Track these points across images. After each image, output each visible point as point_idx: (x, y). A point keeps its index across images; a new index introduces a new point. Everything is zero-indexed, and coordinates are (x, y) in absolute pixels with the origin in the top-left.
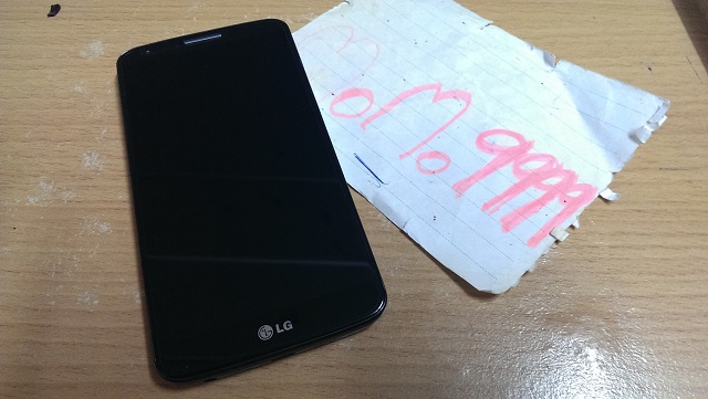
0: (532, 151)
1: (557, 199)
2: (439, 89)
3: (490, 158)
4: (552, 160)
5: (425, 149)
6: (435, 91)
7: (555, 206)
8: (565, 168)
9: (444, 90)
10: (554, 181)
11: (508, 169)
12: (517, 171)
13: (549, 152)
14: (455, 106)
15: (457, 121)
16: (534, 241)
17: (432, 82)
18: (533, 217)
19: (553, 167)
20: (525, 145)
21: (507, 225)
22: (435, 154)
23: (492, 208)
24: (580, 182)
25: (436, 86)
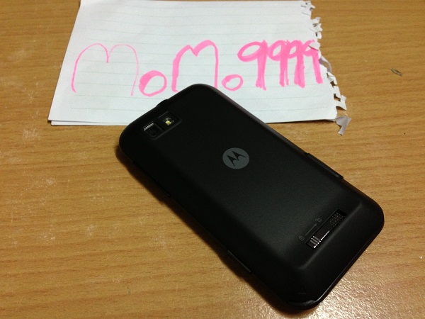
0: (269, 45)
1: (304, 56)
2: (191, 49)
3: (255, 62)
5: (220, 80)
6: (189, 52)
7: (308, 61)
8: (291, 41)
9: (193, 47)
10: (293, 50)
11: (269, 60)
12: (274, 58)
13: (277, 40)
14: (210, 49)
15: (219, 56)
16: (319, 80)
17: (183, 47)
18: (306, 70)
19: (286, 46)
20: (263, 44)
21: (300, 81)
23: (285, 82)
24: (304, 42)
25: (188, 47)
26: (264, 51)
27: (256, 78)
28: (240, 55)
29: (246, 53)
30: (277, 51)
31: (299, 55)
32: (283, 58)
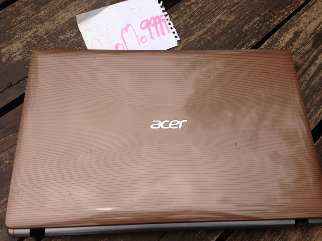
1: (162, 22)
3: (147, 29)
4: (152, 18)
5: (139, 40)
6: (124, 31)
7: (163, 24)
9: (124, 28)
10: (157, 21)
11: (151, 27)
12: (152, 26)
14: (130, 27)
15: (135, 30)
16: (169, 32)
18: (164, 29)
19: (154, 19)
20: (147, 20)
21: (164, 34)
22: (141, 38)
24: (159, 16)
25: (123, 29)
26: (148, 24)
27: (150, 36)
28: (141, 27)
29: (143, 26)
30: (152, 22)
31: (160, 22)
32: (155, 25)
